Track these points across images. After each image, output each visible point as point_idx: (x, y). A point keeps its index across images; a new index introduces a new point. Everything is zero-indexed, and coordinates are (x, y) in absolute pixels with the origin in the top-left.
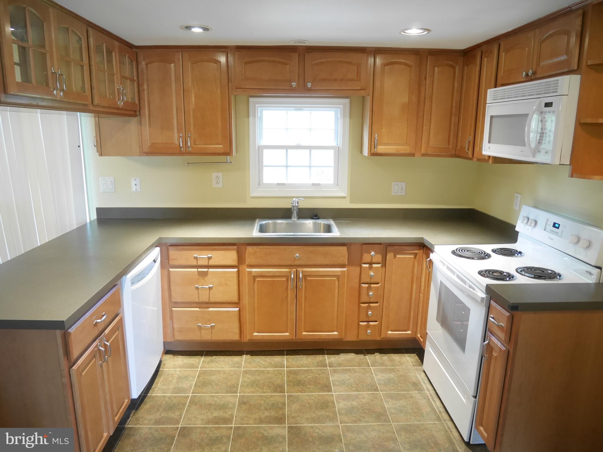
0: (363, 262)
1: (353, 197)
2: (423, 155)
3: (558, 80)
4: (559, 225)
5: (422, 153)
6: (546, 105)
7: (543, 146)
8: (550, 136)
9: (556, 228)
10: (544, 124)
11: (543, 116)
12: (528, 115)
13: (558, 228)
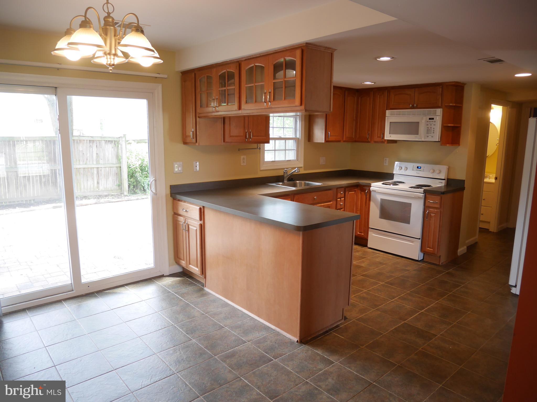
0: (338, 198)
1: (305, 168)
2: (344, 141)
3: (436, 110)
4: (421, 167)
5: (344, 140)
6: (430, 119)
7: (430, 134)
8: (434, 131)
9: (419, 168)
10: (429, 126)
11: (428, 123)
12: (419, 122)
13: (420, 168)
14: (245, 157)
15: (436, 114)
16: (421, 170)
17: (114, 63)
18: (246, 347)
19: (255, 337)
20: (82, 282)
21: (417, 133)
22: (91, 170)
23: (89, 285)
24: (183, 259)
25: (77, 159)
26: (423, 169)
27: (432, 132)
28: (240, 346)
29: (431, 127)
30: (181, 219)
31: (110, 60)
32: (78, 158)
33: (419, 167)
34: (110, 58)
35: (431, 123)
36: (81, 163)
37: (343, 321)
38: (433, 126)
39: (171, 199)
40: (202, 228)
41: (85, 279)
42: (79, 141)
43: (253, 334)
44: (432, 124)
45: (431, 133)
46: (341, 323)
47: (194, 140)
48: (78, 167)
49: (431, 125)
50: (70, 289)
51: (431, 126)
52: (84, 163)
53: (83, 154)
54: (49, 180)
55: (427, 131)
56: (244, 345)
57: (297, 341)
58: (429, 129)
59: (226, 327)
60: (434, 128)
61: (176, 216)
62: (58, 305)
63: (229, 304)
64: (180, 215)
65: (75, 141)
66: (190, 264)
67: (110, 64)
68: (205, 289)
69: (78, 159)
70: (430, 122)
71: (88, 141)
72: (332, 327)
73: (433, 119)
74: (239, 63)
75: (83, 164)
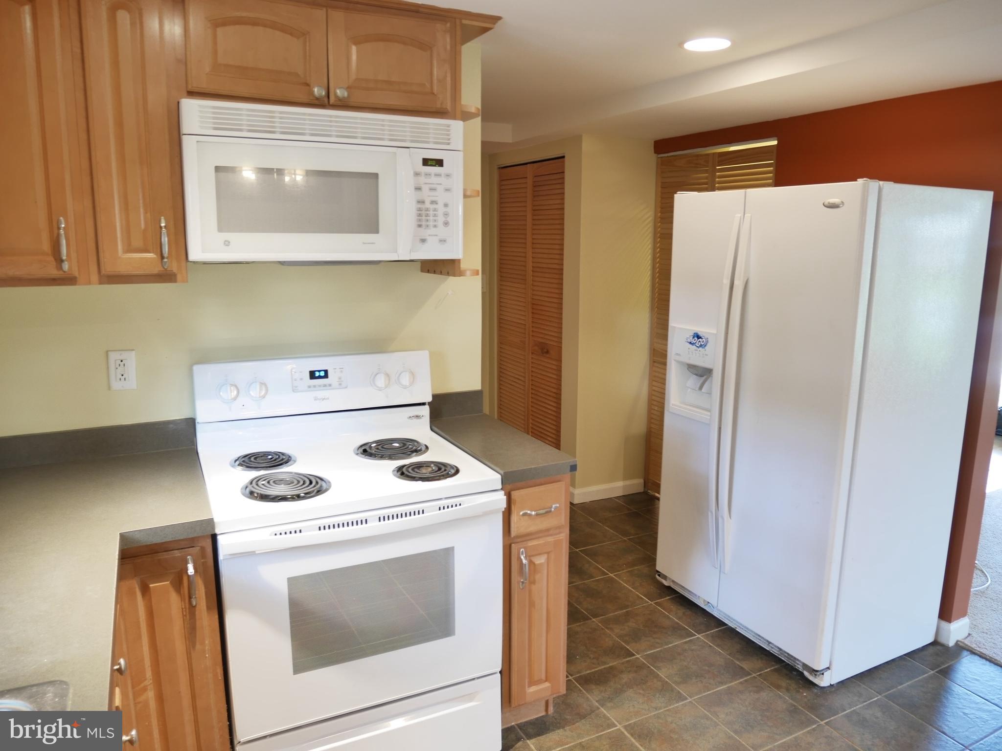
3: (449, 126)
4: (326, 372)
6: (426, 162)
7: (432, 231)
8: (446, 214)
9: (320, 377)
10: (426, 194)
11: (422, 180)
12: (376, 176)
13: (326, 376)
15: (449, 144)
16: (330, 385)
21: (371, 225)
26: (340, 378)
27: (441, 219)
29: (434, 199)
33: (317, 374)
35: (434, 180)
38: (441, 196)
44: (438, 187)
45: (435, 226)
49: (435, 189)
51: (433, 193)
55: (420, 215)
58: (427, 210)
60: (446, 205)
70: (428, 175)
73: (439, 163)
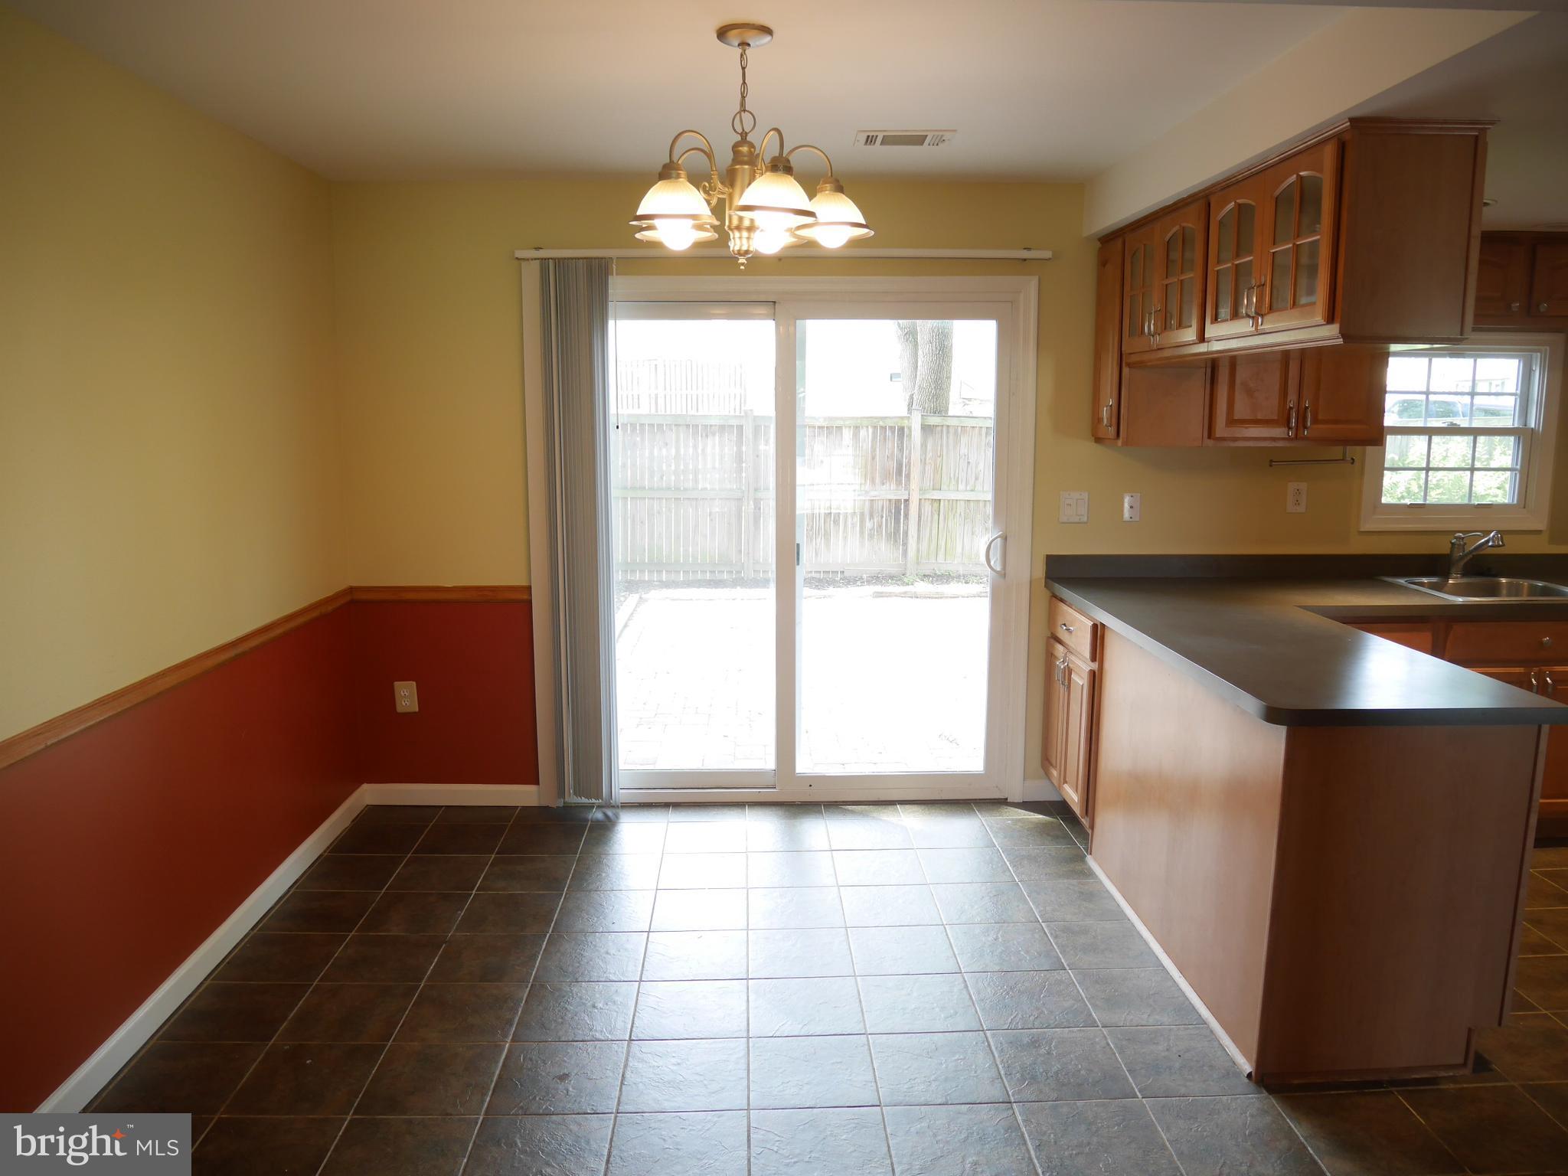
14: (1303, 486)
17: (749, 247)
18: (1084, 1038)
19: (1131, 1020)
20: (797, 772)
22: (985, 506)
23: (812, 781)
24: (1054, 765)
25: (952, 475)
28: (1071, 1029)
30: (1060, 650)
31: (741, 242)
32: (955, 472)
34: (740, 238)
36: (961, 487)
37: (1467, 1072)
39: (1043, 594)
40: (1096, 681)
41: (804, 765)
42: (960, 428)
43: (1129, 1012)
46: (1451, 1074)
47: (1112, 430)
48: (953, 496)
50: (771, 782)
52: (968, 488)
53: (969, 463)
54: (880, 526)
56: (1083, 1031)
57: (1249, 1075)
59: (1070, 971)
61: (1052, 641)
62: (732, 812)
63: (1125, 915)
64: (1060, 642)
65: (952, 430)
66: (1065, 782)
67: (739, 251)
68: (1090, 859)
69: (955, 475)
71: (984, 431)
72: (1406, 1076)
74: (1203, 200)
75: (966, 490)
